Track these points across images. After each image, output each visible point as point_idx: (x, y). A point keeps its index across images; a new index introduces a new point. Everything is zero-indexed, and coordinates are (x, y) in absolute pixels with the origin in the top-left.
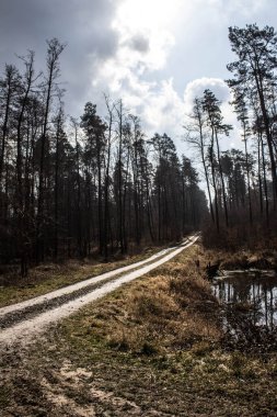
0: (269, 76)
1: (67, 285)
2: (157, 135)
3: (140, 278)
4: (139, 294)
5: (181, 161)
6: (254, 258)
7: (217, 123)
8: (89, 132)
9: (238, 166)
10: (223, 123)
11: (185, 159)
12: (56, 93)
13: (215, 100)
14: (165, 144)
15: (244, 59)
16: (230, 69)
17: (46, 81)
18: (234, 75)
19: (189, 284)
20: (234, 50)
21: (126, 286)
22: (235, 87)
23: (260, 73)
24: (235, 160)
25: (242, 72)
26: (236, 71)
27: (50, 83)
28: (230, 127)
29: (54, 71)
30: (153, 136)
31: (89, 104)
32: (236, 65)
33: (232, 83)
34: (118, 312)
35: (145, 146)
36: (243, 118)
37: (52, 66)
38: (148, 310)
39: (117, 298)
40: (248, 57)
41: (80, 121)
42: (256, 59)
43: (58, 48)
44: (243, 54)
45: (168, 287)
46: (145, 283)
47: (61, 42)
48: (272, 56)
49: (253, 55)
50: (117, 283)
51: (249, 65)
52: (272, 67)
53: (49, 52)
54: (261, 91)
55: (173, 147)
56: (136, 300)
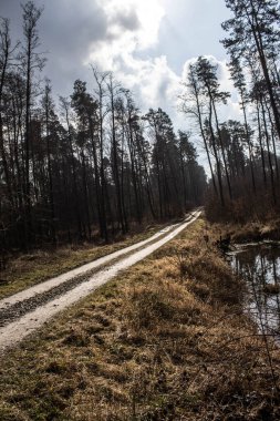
0: (269, 32)
1: (49, 278)
2: (151, 110)
3: (141, 262)
4: (140, 288)
5: (178, 137)
6: (266, 229)
7: (214, 92)
8: (80, 112)
9: (236, 138)
10: (219, 90)
11: (181, 134)
12: (36, 64)
13: (210, 67)
14: (160, 119)
15: (240, 15)
16: (224, 28)
17: (24, 52)
18: (230, 34)
19: (204, 265)
20: (228, 6)
21: (123, 274)
22: (232, 47)
23: (259, 29)
24: (233, 132)
25: (239, 31)
26: (231, 30)
27: (29, 54)
28: (227, 95)
29: (33, 39)
30: (148, 112)
31: (78, 82)
32: (232, 22)
33: (229, 43)
34: (106, 323)
35: (140, 122)
36: (239, 85)
37: (29, 33)
38: (153, 313)
39: (108, 296)
40: (244, 13)
41: (69, 100)
42: (254, 13)
43: (34, 13)
44: (239, 9)
45: (178, 271)
46: (147, 269)
47: (37, 6)
48: (271, 8)
49: (249, 10)
50: (112, 272)
51: (246, 21)
52: (272, 21)
53: (25, 18)
54: (261, 48)
55: (169, 121)
56: (135, 297)
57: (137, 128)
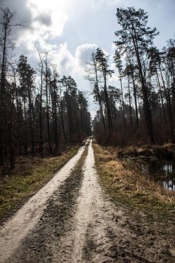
0: (141, 40)
2: (64, 77)
5: (77, 93)
6: (140, 150)
7: (105, 69)
8: (22, 75)
10: (108, 69)
11: (80, 92)
12: (9, 45)
13: (103, 54)
14: (70, 82)
15: (126, 29)
16: (117, 34)
17: (2, 37)
18: (119, 39)
20: (119, 23)
22: (120, 46)
23: (136, 38)
24: (111, 92)
25: (123, 37)
26: (120, 36)
27: (5, 39)
28: (113, 72)
29: (7, 30)
30: (62, 77)
31: (22, 56)
32: (121, 32)
33: (119, 43)
35: (58, 84)
36: (119, 66)
37: (6, 27)
40: (128, 28)
41: (16, 67)
42: (133, 29)
43: (9, 15)
44: (125, 26)
48: (142, 27)
49: (131, 26)
51: (129, 32)
52: (143, 34)
53: (4, 17)
54: (137, 48)
55: (75, 84)
57: (55, 87)
